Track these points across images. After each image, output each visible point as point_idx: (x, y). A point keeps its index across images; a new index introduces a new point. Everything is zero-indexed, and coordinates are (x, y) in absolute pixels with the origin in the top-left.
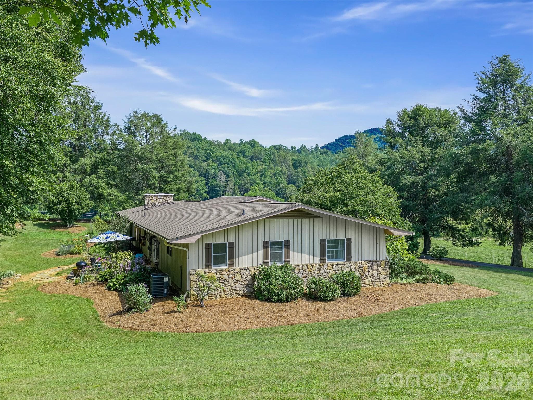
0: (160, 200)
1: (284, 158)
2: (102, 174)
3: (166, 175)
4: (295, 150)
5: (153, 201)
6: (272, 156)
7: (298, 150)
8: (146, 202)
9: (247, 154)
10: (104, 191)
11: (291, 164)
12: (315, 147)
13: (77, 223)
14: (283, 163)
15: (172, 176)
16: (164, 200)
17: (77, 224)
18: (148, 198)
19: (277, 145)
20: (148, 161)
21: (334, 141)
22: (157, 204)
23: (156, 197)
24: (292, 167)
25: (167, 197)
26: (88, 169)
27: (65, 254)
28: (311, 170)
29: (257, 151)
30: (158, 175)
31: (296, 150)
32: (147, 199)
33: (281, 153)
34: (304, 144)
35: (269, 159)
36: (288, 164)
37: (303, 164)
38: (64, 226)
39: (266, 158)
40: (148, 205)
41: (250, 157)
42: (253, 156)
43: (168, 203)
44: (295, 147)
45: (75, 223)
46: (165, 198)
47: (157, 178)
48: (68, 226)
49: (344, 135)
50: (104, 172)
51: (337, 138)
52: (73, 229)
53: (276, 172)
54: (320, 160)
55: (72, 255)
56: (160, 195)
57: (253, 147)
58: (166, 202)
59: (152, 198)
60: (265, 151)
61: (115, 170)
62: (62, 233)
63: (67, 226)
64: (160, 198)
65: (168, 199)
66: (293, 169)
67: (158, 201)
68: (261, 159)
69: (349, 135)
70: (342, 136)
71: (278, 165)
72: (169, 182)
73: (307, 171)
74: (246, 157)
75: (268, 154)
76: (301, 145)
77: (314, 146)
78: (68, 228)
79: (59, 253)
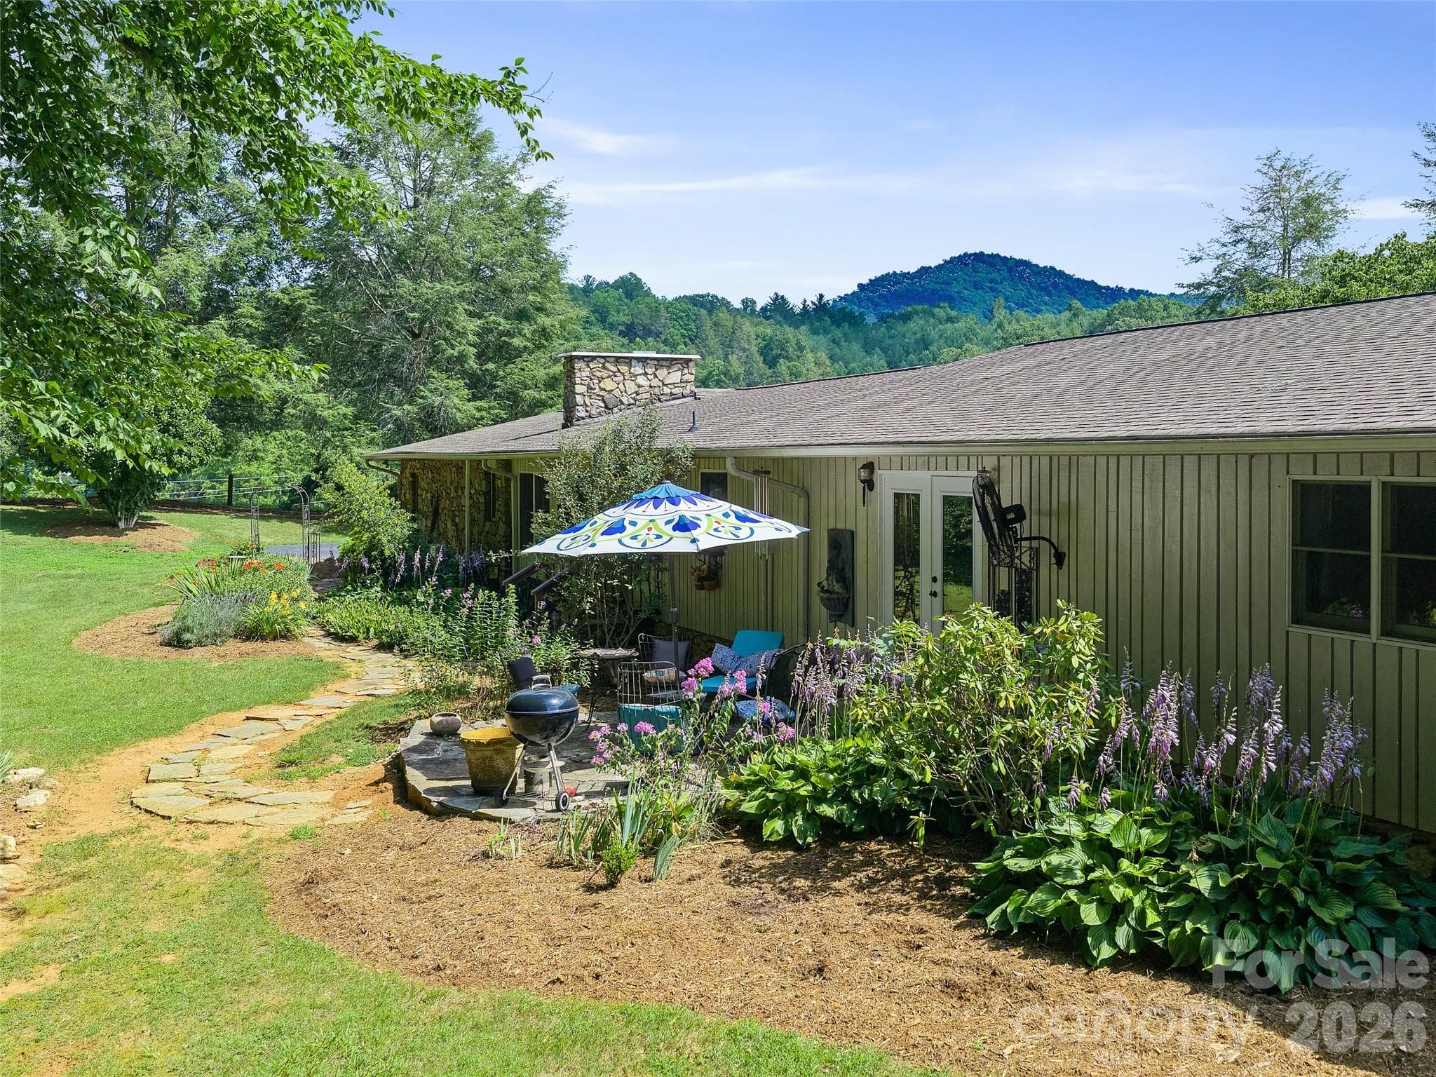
0: (641, 380)
1: (733, 333)
2: (252, 317)
3: (505, 325)
4: (753, 311)
5: (608, 384)
6: (693, 326)
7: (764, 309)
8: (579, 389)
9: (613, 318)
10: (260, 382)
11: (754, 349)
12: (815, 300)
13: (149, 514)
14: (729, 346)
15: (527, 329)
16: (655, 382)
17: (151, 518)
18: (586, 372)
19: (698, 296)
20: (437, 266)
21: (856, 289)
22: (625, 400)
23: (624, 368)
24: (759, 359)
25: (669, 367)
26: (196, 297)
27: (216, 638)
28: (815, 369)
29: (645, 310)
30: (473, 325)
31: (758, 309)
32: (582, 372)
33: (723, 315)
34: (780, 294)
35: (683, 336)
36: (744, 350)
37: (791, 350)
38: (108, 525)
39: (675, 333)
40: (585, 405)
41: (623, 328)
42: (633, 323)
43: (673, 397)
44: (755, 303)
45: (144, 514)
46: (662, 373)
47: (472, 338)
48: (122, 525)
49: (884, 272)
50: (257, 309)
51: (865, 281)
52: (142, 534)
53: (710, 373)
54: (834, 341)
55: (258, 645)
56: (639, 359)
57: (630, 296)
58: (667, 390)
59: (605, 373)
60: (670, 310)
61: (305, 301)
62: (104, 551)
63: (115, 525)
64: (638, 369)
65: (675, 376)
66: (761, 365)
67: (631, 387)
68: (658, 335)
69: (898, 272)
70: (878, 275)
71: (712, 353)
72: (520, 352)
73: (804, 371)
74: (612, 327)
75: (681, 318)
76: (772, 295)
77: (812, 298)
78: (121, 533)
79: (187, 636)
